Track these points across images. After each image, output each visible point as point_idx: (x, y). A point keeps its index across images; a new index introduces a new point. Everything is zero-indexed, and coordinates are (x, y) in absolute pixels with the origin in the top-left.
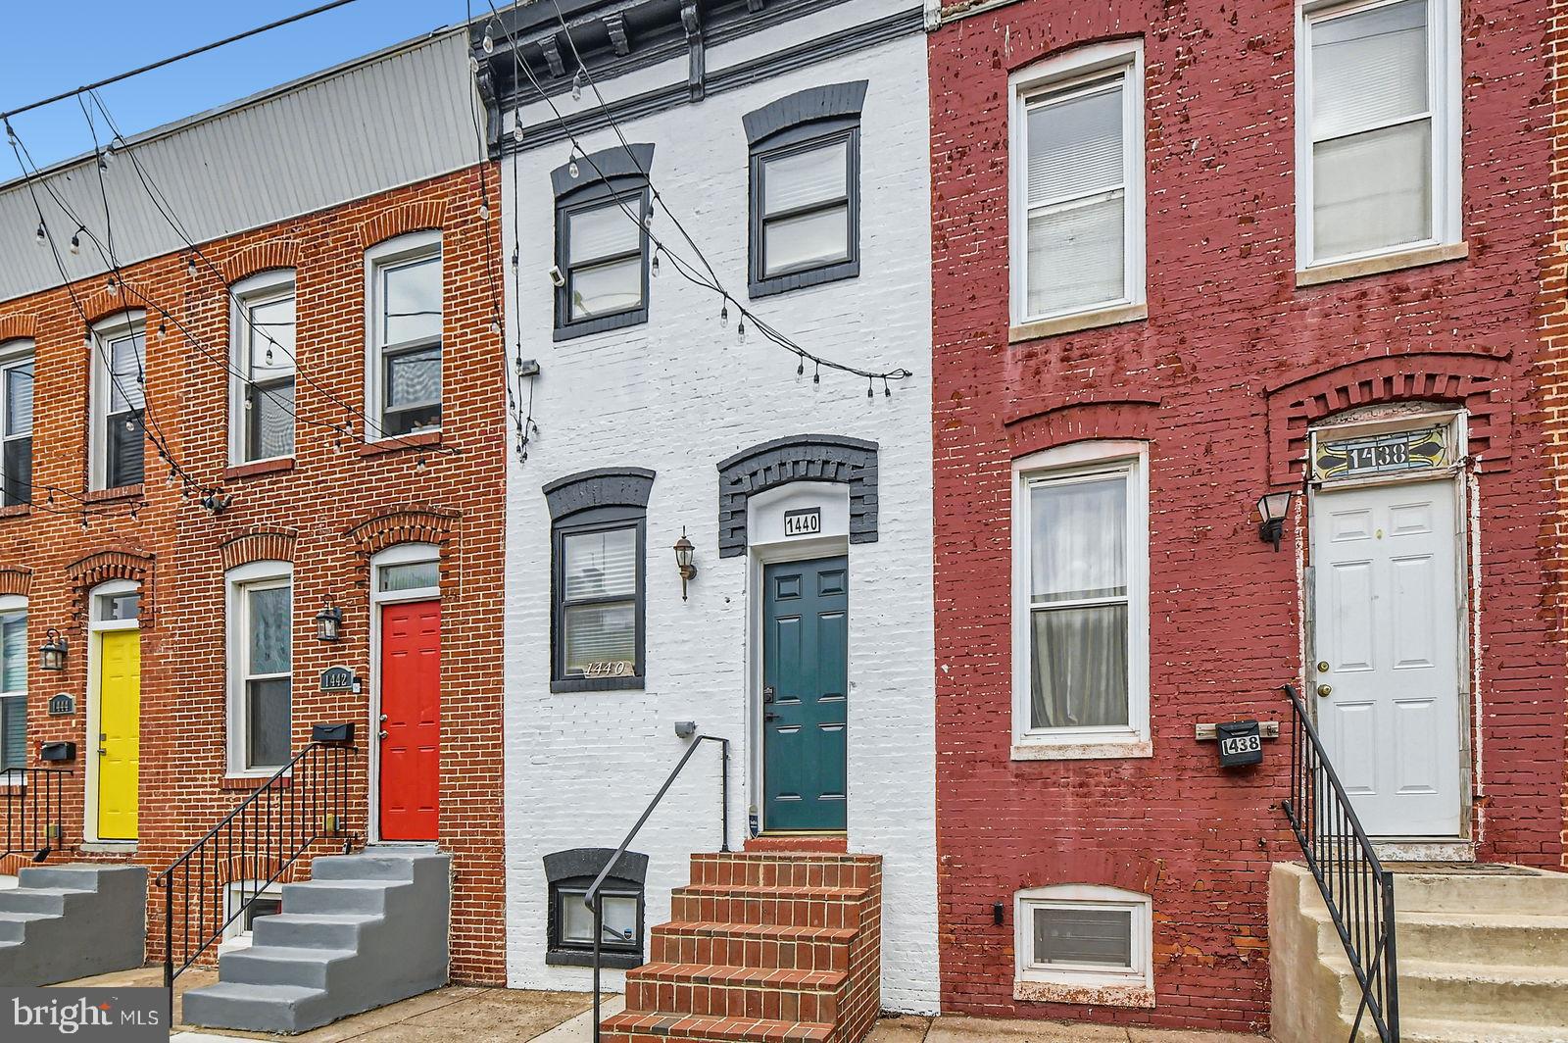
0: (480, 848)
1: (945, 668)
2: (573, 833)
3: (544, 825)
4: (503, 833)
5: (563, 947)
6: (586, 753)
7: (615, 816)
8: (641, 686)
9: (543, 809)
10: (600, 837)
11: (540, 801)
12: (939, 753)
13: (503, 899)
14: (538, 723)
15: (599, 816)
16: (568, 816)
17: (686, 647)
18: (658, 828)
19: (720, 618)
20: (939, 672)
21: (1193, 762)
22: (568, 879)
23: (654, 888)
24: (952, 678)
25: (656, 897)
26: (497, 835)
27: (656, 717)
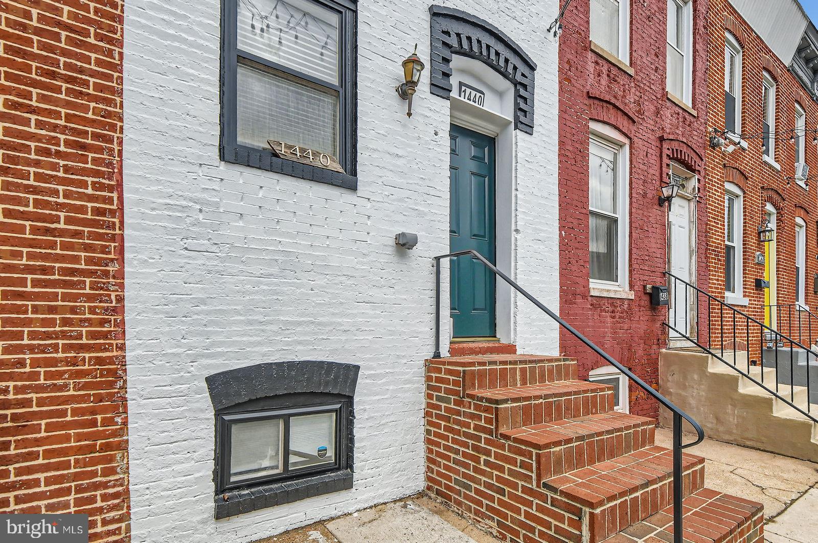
0: (65, 372)
1: (563, 233)
2: (259, 344)
3: (208, 335)
4: (122, 348)
5: (231, 489)
6: (280, 248)
7: (320, 324)
8: (352, 187)
9: (208, 313)
10: (299, 347)
11: (203, 302)
12: (561, 287)
13: (123, 446)
14: (199, 195)
15: (299, 324)
16: (250, 323)
17: (400, 162)
18: (370, 338)
19: (430, 147)
20: (560, 235)
21: (642, 303)
22: (250, 401)
23: (364, 398)
24: (566, 241)
25: (367, 407)
26: (106, 350)
27: (369, 223)
